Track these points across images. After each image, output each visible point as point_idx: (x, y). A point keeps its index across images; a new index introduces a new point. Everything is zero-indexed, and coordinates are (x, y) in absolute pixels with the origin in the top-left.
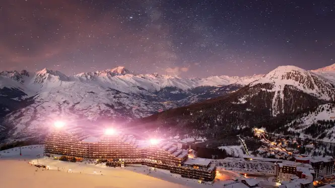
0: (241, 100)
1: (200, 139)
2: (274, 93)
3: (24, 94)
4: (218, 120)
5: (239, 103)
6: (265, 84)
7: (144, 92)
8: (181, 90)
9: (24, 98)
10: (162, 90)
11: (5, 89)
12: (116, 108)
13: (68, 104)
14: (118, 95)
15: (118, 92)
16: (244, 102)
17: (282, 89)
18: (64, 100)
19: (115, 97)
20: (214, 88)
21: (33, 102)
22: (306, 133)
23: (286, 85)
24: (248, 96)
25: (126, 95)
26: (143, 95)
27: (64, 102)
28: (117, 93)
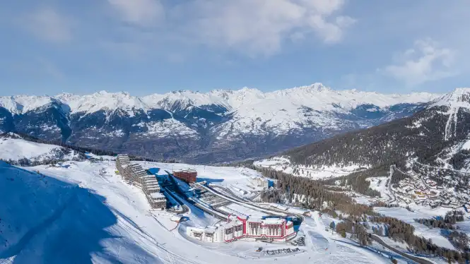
0: (415, 124)
1: (365, 166)
2: (448, 116)
3: (226, 110)
4: (389, 145)
5: (413, 127)
6: (441, 107)
7: (338, 110)
8: (378, 108)
9: (226, 113)
10: (358, 108)
11: (213, 105)
12: (305, 126)
13: (260, 120)
14: (308, 113)
15: (310, 110)
16: (418, 126)
17: (457, 112)
18: (257, 117)
19: (305, 115)
20: (413, 105)
21: (231, 118)
22: (450, 163)
23: (460, 108)
24: (423, 119)
25: (317, 113)
26: (336, 113)
27: (257, 119)
28: (307, 111)
